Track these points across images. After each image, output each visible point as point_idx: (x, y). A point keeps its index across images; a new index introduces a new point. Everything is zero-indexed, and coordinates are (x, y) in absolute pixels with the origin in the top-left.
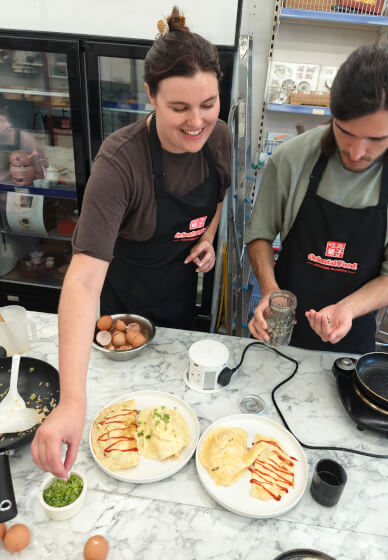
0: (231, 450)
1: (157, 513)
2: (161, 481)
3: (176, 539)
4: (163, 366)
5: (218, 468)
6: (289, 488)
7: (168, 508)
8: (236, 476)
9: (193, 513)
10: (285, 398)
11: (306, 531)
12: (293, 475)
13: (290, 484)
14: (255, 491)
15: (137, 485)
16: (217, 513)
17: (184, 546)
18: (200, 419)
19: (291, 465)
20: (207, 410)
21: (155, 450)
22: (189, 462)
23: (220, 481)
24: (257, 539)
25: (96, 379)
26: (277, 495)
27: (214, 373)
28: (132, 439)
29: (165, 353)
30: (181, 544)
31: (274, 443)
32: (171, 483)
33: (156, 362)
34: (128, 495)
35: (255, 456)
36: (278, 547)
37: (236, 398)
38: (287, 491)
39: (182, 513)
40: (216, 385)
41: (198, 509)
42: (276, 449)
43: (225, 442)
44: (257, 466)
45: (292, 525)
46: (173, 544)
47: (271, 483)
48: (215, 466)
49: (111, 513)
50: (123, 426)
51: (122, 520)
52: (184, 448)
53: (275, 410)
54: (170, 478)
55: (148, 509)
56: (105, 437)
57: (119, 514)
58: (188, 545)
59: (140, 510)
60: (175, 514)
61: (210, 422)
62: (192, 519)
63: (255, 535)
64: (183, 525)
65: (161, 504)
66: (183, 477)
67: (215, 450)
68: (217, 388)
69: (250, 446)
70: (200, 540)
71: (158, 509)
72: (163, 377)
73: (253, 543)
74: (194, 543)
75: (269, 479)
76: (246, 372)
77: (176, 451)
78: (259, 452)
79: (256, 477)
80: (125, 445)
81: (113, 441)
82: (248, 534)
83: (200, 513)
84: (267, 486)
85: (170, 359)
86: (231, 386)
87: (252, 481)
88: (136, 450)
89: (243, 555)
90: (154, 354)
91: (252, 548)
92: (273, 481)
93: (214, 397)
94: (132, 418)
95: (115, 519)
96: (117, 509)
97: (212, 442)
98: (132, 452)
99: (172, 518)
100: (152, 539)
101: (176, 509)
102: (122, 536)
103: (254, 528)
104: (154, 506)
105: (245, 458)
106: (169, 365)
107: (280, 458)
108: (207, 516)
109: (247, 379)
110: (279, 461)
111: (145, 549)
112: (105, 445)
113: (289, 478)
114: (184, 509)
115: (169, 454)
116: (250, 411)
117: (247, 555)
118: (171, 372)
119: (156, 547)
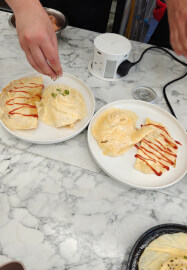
0: (121, 128)
1: (46, 170)
2: (56, 144)
3: (60, 193)
4: (73, 56)
5: (106, 142)
6: (171, 167)
7: (57, 167)
8: (122, 150)
9: (79, 173)
10: (175, 93)
11: (180, 205)
12: (176, 156)
13: (172, 163)
14: (139, 165)
15: (34, 145)
16: (100, 177)
17: (66, 200)
18: (97, 99)
19: (176, 148)
20: (104, 93)
21: (53, 118)
22: (82, 132)
23: (107, 152)
24: (134, 205)
25: (15, 58)
26: (158, 171)
27: (115, 62)
28: (34, 107)
29: (76, 46)
30: (64, 199)
31: (162, 128)
32: (63, 146)
33: (67, 52)
34: (25, 151)
35: (143, 136)
36: (153, 215)
37: (131, 87)
38: (168, 169)
39: (69, 173)
40: (115, 75)
41: (84, 171)
42: (164, 133)
43: (117, 121)
44: (143, 144)
45: (169, 198)
46: (57, 197)
47: (154, 161)
48: (104, 139)
49: (7, 163)
50: (28, 96)
51: (16, 170)
52: (78, 120)
53: (164, 101)
54: (63, 143)
55: (40, 164)
56: (11, 102)
57: (14, 165)
58: (70, 200)
59: (32, 165)
60: (62, 172)
61: (106, 103)
62: (78, 178)
63: (134, 201)
64: (68, 182)
65: (52, 163)
66: (75, 143)
67: (107, 126)
68: (116, 78)
69: (139, 127)
70: (81, 198)
71: (48, 166)
72: (71, 64)
73: (130, 207)
74: (75, 199)
75: (153, 157)
76: (142, 69)
77: (71, 122)
78: (147, 133)
79: (140, 153)
80: (28, 111)
81: (17, 106)
82: (126, 199)
83: (85, 175)
84: (150, 163)
85: (79, 51)
86: (128, 77)
87: (136, 156)
88: (36, 116)
89: (119, 217)
90: (66, 46)
91: (129, 212)
92: (157, 159)
93: (112, 84)
94: (38, 91)
95: (10, 169)
96: (13, 161)
97: (105, 119)
98: (33, 118)
99: (60, 175)
100: (38, 190)
101: (64, 168)
102: (12, 184)
103: (133, 195)
104: (46, 163)
105: (133, 137)
106: (78, 56)
107: (166, 141)
108: (92, 178)
109: (142, 74)
110: (164, 143)
111: (31, 197)
112: (10, 108)
113: (172, 158)
114: (72, 169)
115: (64, 124)
116: (143, 100)
117: (123, 218)
118: (78, 61)
119: (41, 197)
